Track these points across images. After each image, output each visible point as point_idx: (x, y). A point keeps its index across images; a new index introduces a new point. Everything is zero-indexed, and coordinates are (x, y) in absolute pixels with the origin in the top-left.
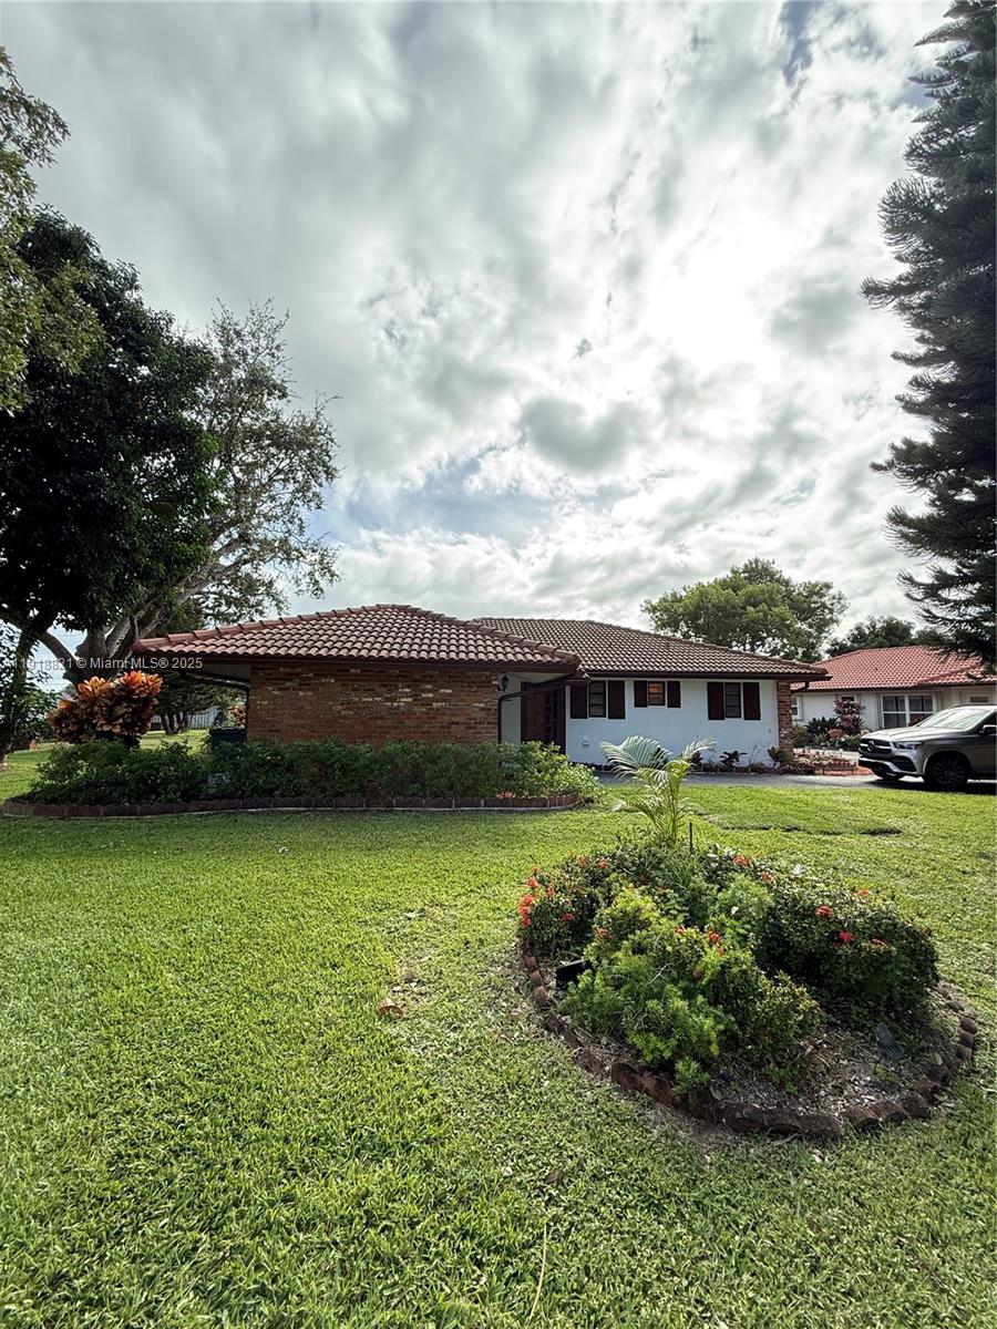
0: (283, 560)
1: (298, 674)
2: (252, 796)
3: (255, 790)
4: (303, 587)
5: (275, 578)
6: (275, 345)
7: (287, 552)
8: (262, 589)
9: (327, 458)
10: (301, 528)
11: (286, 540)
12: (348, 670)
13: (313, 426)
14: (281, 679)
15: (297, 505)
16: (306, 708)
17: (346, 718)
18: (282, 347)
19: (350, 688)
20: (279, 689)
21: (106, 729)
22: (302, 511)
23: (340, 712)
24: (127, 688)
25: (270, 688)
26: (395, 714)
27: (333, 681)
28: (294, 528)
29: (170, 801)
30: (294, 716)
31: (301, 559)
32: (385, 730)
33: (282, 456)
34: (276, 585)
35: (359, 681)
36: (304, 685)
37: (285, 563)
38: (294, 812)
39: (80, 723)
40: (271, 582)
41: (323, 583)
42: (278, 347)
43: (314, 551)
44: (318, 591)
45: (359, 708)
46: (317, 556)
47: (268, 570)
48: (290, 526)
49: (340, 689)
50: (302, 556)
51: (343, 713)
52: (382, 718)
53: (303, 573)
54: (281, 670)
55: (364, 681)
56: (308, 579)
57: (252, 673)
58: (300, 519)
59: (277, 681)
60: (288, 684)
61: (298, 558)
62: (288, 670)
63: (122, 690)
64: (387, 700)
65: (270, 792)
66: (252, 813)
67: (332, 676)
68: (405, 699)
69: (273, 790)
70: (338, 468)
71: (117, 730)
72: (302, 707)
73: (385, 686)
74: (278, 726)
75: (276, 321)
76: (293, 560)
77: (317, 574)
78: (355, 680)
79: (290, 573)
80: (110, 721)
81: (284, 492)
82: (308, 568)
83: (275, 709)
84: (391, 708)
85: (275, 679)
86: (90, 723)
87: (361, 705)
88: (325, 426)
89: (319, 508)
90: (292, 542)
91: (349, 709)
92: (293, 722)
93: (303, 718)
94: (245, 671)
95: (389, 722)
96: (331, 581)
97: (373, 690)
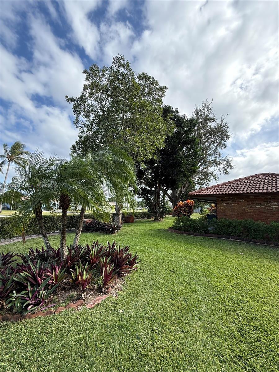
0: (215, 165)
1: (231, 199)
2: (224, 235)
3: (224, 233)
4: (222, 172)
5: (214, 171)
6: (209, 109)
7: (216, 163)
8: (210, 175)
9: (226, 133)
10: (220, 155)
11: (216, 160)
12: (249, 197)
13: (221, 125)
14: (226, 200)
15: (218, 149)
16: (235, 209)
17: (250, 212)
18: (211, 109)
19: (251, 203)
20: (226, 203)
21: (184, 213)
22: (219, 150)
23: (248, 210)
24: (187, 203)
25: (223, 203)
26: (271, 212)
27: (244, 200)
28: (217, 156)
29: (201, 233)
30: (231, 212)
31: (221, 164)
32: (267, 217)
33: (212, 137)
34: (214, 173)
35: (254, 200)
36: (234, 202)
37: (215, 166)
38: (238, 242)
39: (179, 212)
40: (212, 172)
41: (228, 170)
42: (210, 109)
43: (224, 161)
44: (226, 172)
45: (255, 209)
46: (225, 162)
47: (211, 169)
48: (216, 155)
49: (247, 203)
50: (221, 163)
51: (249, 211)
52: (265, 213)
53: (222, 168)
54: (226, 198)
55: (256, 200)
56: (223, 170)
57: (217, 199)
58: (219, 153)
59: (225, 201)
60: (228, 202)
61: (219, 164)
62: (228, 198)
63: (186, 204)
64: (267, 207)
65: (229, 234)
66: (225, 240)
67: (243, 199)
68: (275, 206)
69: (230, 234)
70: (230, 134)
71: (187, 214)
72: (234, 209)
73: (265, 202)
74: (226, 214)
75: (209, 103)
76: (218, 165)
77: (226, 168)
78: (252, 200)
79: (218, 168)
80: (185, 212)
81: (213, 147)
82: (223, 166)
83: (225, 209)
84: (269, 209)
85: (224, 201)
86: (181, 212)
87: (255, 208)
88: (225, 124)
89: (225, 148)
90: (218, 160)
91: (251, 209)
92: (231, 213)
93: (235, 212)
94: (215, 199)
95: (269, 215)
96: (231, 169)
97: (260, 203)
